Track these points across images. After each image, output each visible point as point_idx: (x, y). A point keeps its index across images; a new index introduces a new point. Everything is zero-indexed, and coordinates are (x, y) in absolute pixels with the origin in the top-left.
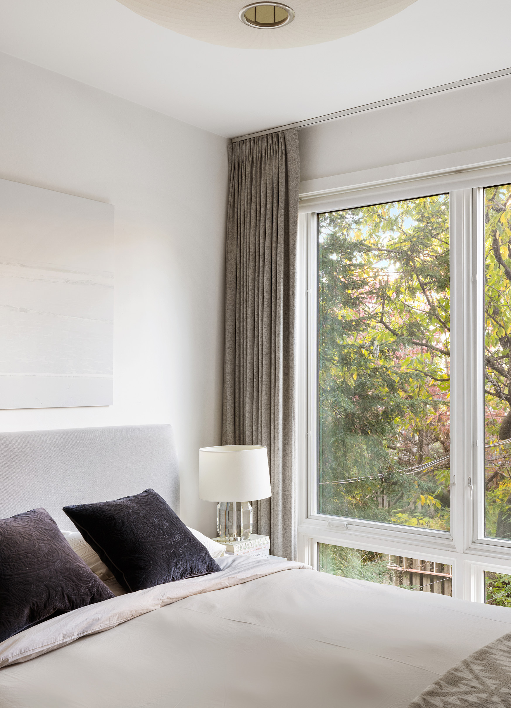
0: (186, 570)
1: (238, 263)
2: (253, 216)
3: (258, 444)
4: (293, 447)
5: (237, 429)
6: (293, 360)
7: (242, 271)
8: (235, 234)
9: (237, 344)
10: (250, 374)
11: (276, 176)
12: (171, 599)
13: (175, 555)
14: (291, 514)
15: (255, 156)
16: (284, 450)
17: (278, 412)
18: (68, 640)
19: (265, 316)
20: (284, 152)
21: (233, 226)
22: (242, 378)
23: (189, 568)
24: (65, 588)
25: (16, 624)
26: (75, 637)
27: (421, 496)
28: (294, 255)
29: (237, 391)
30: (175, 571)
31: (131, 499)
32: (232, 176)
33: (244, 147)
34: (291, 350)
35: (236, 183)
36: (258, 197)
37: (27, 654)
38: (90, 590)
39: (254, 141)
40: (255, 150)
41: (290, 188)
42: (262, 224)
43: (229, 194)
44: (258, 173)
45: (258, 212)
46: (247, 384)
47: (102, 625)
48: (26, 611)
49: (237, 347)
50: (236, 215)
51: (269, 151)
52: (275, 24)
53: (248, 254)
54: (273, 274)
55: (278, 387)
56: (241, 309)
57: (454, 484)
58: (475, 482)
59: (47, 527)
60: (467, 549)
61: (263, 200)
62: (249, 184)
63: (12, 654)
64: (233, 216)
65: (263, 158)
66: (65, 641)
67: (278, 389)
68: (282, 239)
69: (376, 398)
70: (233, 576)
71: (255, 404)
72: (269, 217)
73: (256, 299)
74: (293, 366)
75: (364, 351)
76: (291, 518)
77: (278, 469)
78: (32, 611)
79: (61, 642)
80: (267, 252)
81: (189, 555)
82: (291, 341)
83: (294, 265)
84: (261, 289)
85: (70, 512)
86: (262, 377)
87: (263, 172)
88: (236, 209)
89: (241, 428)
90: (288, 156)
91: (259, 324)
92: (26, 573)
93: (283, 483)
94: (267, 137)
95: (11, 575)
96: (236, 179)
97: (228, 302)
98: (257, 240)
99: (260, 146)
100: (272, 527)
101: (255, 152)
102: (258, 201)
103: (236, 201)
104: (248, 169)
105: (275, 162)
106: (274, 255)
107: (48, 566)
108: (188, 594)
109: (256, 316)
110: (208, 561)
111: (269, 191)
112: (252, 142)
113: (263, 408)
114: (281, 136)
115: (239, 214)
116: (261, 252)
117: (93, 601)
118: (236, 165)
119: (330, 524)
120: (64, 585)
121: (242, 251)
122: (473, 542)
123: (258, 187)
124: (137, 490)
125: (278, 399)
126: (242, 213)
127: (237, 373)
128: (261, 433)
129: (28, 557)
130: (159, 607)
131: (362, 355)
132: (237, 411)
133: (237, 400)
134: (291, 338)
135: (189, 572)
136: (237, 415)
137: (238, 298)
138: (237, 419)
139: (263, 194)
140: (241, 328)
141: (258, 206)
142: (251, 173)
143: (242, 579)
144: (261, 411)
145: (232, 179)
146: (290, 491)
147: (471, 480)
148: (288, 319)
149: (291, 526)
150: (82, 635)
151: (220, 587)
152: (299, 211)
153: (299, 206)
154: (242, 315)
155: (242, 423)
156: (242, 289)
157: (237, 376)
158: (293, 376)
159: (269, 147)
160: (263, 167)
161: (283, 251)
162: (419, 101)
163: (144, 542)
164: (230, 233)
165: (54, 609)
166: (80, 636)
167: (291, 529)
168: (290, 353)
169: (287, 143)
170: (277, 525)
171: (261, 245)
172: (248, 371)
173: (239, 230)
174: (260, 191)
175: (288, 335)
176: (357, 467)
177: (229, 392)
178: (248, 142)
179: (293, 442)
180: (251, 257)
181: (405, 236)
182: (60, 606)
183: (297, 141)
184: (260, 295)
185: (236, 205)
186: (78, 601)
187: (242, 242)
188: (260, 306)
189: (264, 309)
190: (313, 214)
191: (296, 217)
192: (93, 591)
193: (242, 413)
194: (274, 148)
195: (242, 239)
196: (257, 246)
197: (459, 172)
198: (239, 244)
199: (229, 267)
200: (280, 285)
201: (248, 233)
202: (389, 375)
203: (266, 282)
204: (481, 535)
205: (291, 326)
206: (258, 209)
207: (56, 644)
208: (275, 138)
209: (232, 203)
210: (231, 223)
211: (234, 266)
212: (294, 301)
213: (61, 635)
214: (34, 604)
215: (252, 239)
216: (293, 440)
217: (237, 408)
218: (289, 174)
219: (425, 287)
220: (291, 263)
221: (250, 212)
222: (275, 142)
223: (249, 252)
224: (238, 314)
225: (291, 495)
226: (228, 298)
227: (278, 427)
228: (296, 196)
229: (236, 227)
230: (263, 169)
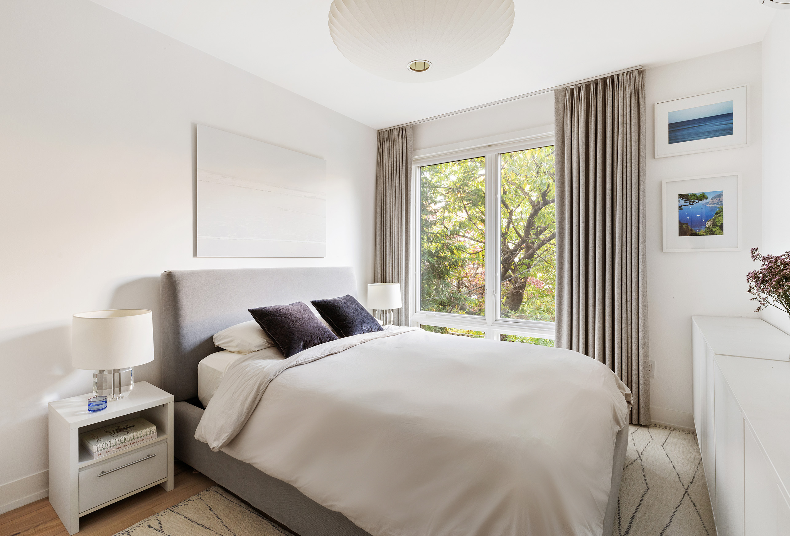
0: (369, 329)
1: (383, 190)
2: (390, 167)
3: (384, 283)
4: (410, 278)
5: (382, 270)
6: (409, 237)
7: (384, 194)
8: (381, 176)
9: (382, 230)
10: (389, 244)
11: (402, 148)
12: (365, 340)
13: (364, 322)
14: (409, 310)
15: (391, 138)
16: (405, 280)
17: (402, 261)
18: (323, 356)
19: (396, 215)
20: (405, 136)
21: (380, 172)
22: (384, 246)
23: (370, 328)
24: (318, 334)
25: (298, 349)
26: (326, 355)
27: (460, 312)
28: (410, 186)
29: (382, 252)
30: (364, 329)
31: (342, 298)
32: (379, 148)
33: (385, 134)
34: (408, 232)
35: (382, 152)
36: (393, 158)
37: (306, 360)
38: (328, 336)
39: (390, 131)
40: (391, 135)
41: (408, 154)
42: (395, 171)
43: (378, 157)
44: (393, 147)
45: (393, 165)
46: (387, 249)
47: (337, 350)
48: (302, 344)
49: (382, 231)
50: (381, 167)
51: (398, 136)
52: (425, 69)
53: (387, 186)
54: (400, 196)
55: (403, 249)
56: (384, 212)
57: (487, 293)
58: (496, 292)
59: (306, 308)
60: (492, 324)
61: (395, 159)
62: (388, 152)
63: (301, 360)
64: (380, 167)
65: (395, 139)
66: (322, 356)
67: (403, 251)
68: (405, 179)
69: (445, 258)
70: (391, 332)
71: (391, 258)
72: (398, 168)
73: (392, 207)
74: (409, 240)
75: (438, 235)
76: (409, 312)
77: (403, 289)
78: (304, 344)
79: (320, 356)
80: (397, 185)
81: (370, 322)
82: (408, 228)
83: (410, 191)
84: (394, 202)
85: (313, 303)
86: (395, 245)
87: (395, 146)
88: (381, 164)
89: (384, 270)
90: (407, 139)
91: (393, 219)
92: (300, 327)
93: (405, 296)
94: (397, 129)
95: (294, 328)
96: (382, 150)
97: (378, 209)
98: (392, 179)
99: (393, 133)
100: (399, 317)
101: (391, 136)
102: (393, 160)
103: (381, 160)
104: (388, 145)
105: (401, 141)
106: (400, 186)
107: (310, 324)
108: (372, 338)
109: (392, 216)
110: (378, 326)
111: (398, 155)
112: (389, 131)
113: (395, 260)
114: (404, 129)
115: (383, 167)
116: (394, 185)
117: (330, 340)
118: (382, 143)
119: (427, 315)
120: (317, 333)
121: (384, 184)
122: (495, 321)
123: (393, 153)
124: (344, 295)
125: (403, 255)
126: (385, 166)
127: (382, 243)
128: (394, 272)
129: (300, 320)
130: (360, 343)
131: (438, 237)
132: (382, 262)
133: (382, 257)
134: (408, 226)
135: (370, 330)
136: (382, 264)
137: (382, 207)
138: (382, 266)
139: (395, 157)
140: (384, 222)
141: (393, 163)
142: (389, 146)
143: (394, 333)
144: (394, 261)
145: (379, 150)
146: (408, 299)
147: (495, 291)
148: (407, 217)
149: (409, 316)
150: (329, 354)
151: (385, 336)
152: (412, 165)
153: (413, 162)
154: (384, 216)
155: (384, 268)
156: (384, 203)
157: (382, 245)
158: (410, 245)
159: (398, 134)
160: (395, 144)
161: (405, 184)
162: (471, 112)
163: (350, 316)
164: (379, 176)
165: (314, 344)
166: (328, 354)
167: (409, 317)
168: (408, 233)
169: (407, 132)
170: (402, 315)
171: (394, 181)
172: (388, 242)
173: (383, 174)
174: (394, 155)
175: (407, 225)
176: (436, 291)
177: (379, 253)
178: (388, 132)
179: (410, 276)
180: (389, 187)
181: (453, 183)
182: (316, 342)
183: (412, 131)
184: (394, 206)
185: (381, 162)
186: (324, 341)
187: (385, 180)
188: (394, 211)
189: (396, 212)
190: (418, 167)
191: (411, 168)
192: (330, 336)
193: (384, 263)
194: (401, 135)
195: (384, 179)
196: (392, 182)
197: (489, 146)
198: (383, 181)
199: (378, 192)
200: (403, 201)
201: (388, 176)
202: (451, 246)
203: (397, 199)
204: (499, 317)
205: (408, 220)
206: (393, 164)
207: (318, 357)
208: (401, 130)
209: (379, 161)
210: (379, 171)
211: (381, 192)
212: (410, 208)
213: (320, 353)
214: (305, 341)
215: (390, 179)
216: (410, 275)
217: (382, 260)
218: (408, 147)
219: (466, 206)
220: (408, 190)
221: (389, 166)
222: (401, 131)
223: (388, 185)
224: (382, 215)
225: (409, 301)
226: (378, 207)
227: (402, 268)
228: (411, 158)
229: (381, 173)
230: (395, 145)
